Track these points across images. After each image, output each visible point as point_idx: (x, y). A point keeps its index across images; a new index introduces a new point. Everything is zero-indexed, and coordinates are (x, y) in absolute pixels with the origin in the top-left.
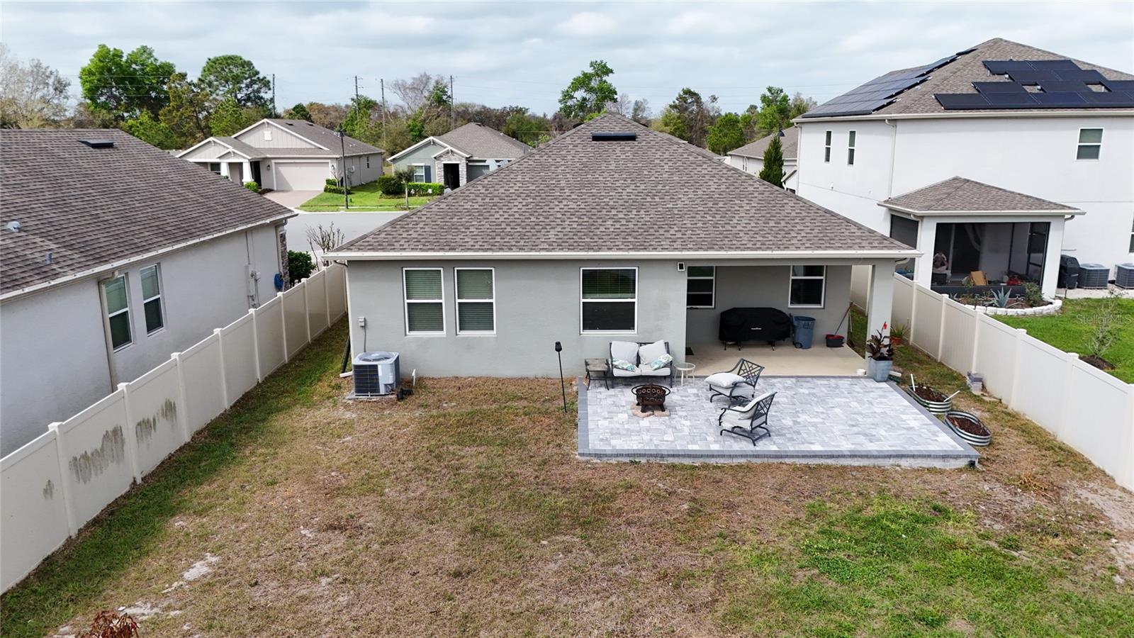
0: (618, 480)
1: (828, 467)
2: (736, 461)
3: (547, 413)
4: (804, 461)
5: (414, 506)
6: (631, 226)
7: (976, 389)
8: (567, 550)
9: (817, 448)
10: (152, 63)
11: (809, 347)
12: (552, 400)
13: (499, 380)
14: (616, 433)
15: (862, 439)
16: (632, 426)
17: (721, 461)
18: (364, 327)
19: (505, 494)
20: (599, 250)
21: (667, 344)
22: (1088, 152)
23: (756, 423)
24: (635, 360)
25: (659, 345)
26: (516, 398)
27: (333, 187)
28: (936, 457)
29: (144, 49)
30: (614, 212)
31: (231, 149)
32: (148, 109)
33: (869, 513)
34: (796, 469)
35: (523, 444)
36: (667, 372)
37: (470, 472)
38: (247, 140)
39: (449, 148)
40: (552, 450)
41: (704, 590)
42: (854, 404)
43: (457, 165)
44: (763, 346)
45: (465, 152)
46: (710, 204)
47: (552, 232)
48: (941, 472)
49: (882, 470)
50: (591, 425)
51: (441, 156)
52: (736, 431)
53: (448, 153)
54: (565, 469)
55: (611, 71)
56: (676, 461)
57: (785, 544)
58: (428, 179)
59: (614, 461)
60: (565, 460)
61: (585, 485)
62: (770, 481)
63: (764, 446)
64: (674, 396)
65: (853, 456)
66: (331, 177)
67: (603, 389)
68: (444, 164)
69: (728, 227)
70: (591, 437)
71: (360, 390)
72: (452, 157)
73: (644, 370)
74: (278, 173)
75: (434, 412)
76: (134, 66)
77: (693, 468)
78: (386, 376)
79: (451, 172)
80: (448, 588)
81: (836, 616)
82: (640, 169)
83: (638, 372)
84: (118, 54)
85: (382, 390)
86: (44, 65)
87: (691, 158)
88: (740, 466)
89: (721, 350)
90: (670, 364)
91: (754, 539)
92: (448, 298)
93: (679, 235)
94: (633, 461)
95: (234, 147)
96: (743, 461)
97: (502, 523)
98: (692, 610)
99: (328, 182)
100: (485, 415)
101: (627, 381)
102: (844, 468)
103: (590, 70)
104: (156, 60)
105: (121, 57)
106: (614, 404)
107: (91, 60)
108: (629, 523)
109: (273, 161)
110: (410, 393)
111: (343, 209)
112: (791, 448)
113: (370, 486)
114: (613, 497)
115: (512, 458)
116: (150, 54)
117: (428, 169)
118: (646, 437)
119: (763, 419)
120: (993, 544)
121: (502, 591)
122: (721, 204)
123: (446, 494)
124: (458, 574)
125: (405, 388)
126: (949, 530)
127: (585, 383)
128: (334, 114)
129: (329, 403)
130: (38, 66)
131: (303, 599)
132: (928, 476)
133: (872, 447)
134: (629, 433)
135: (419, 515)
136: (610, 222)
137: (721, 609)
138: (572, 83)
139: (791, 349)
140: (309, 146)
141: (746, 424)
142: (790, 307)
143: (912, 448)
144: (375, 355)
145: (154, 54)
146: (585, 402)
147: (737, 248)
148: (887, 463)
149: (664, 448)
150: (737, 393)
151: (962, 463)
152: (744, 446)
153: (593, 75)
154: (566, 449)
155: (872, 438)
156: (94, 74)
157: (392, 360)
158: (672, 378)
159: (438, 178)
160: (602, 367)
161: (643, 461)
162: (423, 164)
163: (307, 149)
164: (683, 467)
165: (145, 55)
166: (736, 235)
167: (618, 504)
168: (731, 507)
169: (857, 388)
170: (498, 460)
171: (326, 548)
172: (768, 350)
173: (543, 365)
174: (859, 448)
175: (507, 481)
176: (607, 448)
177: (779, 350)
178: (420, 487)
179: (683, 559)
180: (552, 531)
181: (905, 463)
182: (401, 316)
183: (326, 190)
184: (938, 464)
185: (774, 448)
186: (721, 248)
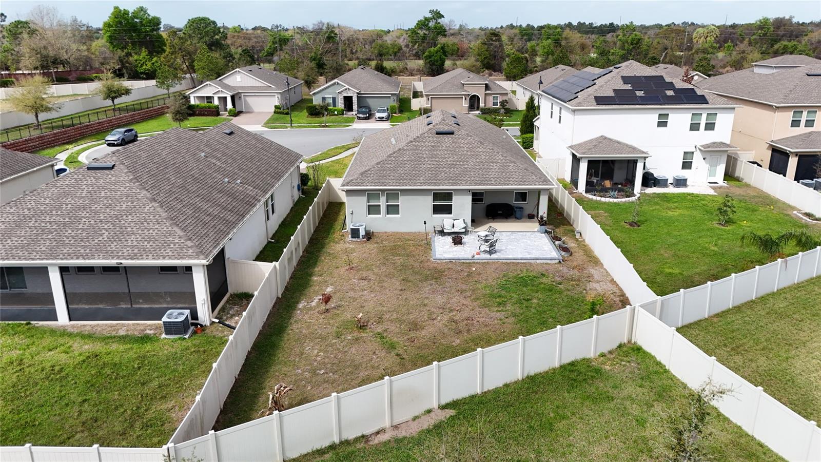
0: (446, 267)
1: (513, 263)
2: (484, 261)
3: (421, 246)
4: (506, 261)
5: (384, 274)
6: (451, 175)
7: (578, 236)
8: (431, 285)
9: (510, 257)
10: (147, 18)
11: (521, 219)
12: (422, 241)
13: (402, 233)
14: (445, 252)
15: (527, 253)
16: (451, 250)
17: (479, 261)
18: (352, 214)
19: (411, 271)
20: (439, 186)
21: (464, 220)
22: (662, 124)
23: (491, 249)
24: (452, 226)
25: (461, 220)
26: (409, 240)
27: (279, 111)
28: (548, 259)
29: (142, 9)
30: (445, 169)
31: (220, 89)
32: (145, 48)
33: (521, 275)
34: (503, 263)
35: (414, 256)
36: (464, 230)
37: (399, 264)
38: (226, 81)
39: (347, 87)
40: (424, 258)
41: (468, 294)
42: (529, 242)
43: (352, 97)
44: (503, 218)
45: (356, 89)
46: (481, 166)
47: (422, 178)
48: (549, 264)
49: (530, 264)
50: (436, 250)
51: (342, 92)
52: (485, 251)
53: (346, 89)
54: (429, 264)
55: (443, 17)
56: (464, 261)
57: (494, 284)
58: (334, 105)
59: (444, 261)
60: (428, 261)
61: (435, 268)
62: (494, 267)
63: (494, 256)
64: (465, 239)
65: (521, 259)
66: (277, 104)
67: (440, 237)
68: (345, 97)
69: (487, 176)
70: (437, 254)
71: (352, 237)
72: (349, 92)
73: (456, 230)
74: (245, 101)
75: (381, 245)
76: (136, 20)
77: (470, 263)
78: (362, 233)
79: (348, 101)
80: (400, 293)
81: (503, 299)
82: (455, 149)
83: (453, 230)
84: (126, 13)
85: (361, 238)
86: (79, 20)
87: (476, 144)
88: (485, 263)
89: (486, 220)
90: (465, 228)
91: (485, 282)
92: (382, 202)
93: (469, 179)
94: (451, 261)
95: (222, 88)
96: (486, 261)
97: (411, 278)
98: (465, 298)
99: (276, 107)
100: (399, 246)
101: (449, 234)
102: (518, 263)
103: (429, 15)
104: (149, 15)
105: (128, 14)
106: (444, 242)
107: (110, 17)
108: (449, 278)
109: (243, 94)
110: (371, 238)
111: (289, 127)
112: (502, 256)
113: (368, 268)
114: (444, 271)
115: (411, 260)
116: (145, 12)
117: (334, 99)
118: (455, 253)
119: (493, 247)
120: (554, 283)
121: (414, 294)
122: (486, 166)
123: (392, 271)
124: (402, 290)
125: (369, 236)
126: (544, 280)
127: (434, 234)
128: (255, 40)
129: (342, 241)
130: (75, 20)
131: (362, 295)
132: (544, 266)
133: (528, 256)
134: (450, 252)
135: (386, 276)
136: (443, 174)
137: (472, 298)
138: (417, 24)
139: (514, 220)
140: (263, 85)
141: (488, 249)
142: (514, 203)
143: (541, 257)
144: (358, 225)
145: (148, 11)
146: (434, 241)
147: (490, 185)
148: (532, 261)
149: (461, 257)
150: (487, 238)
151: (557, 261)
152: (487, 256)
153: (431, 19)
154: (428, 257)
155: (529, 253)
156: (112, 27)
157: (364, 227)
158: (466, 232)
159: (341, 105)
160: (440, 229)
161: (454, 261)
162: (331, 96)
163: (263, 87)
164: (467, 263)
165: (142, 13)
166: (490, 179)
167: (445, 273)
168: (480, 274)
169: (532, 236)
170: (407, 261)
171: (363, 284)
172: (505, 220)
173: (418, 228)
174: (524, 257)
175: (410, 267)
176: (442, 257)
177: (509, 220)
178: (384, 269)
179: (464, 287)
180: (426, 280)
181: (538, 261)
182: (365, 210)
183: (275, 112)
184: (549, 262)
185: (497, 257)
186: (484, 185)
